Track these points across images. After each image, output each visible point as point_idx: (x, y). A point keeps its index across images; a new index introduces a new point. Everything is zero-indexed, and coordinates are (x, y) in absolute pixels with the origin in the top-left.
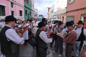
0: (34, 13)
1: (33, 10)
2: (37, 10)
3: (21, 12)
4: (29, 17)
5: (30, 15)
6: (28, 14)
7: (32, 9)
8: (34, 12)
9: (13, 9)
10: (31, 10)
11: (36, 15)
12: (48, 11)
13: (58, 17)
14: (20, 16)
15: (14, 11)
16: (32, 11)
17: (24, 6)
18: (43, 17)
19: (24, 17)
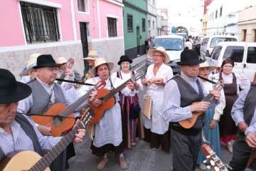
0: (155, 23)
1: (154, 13)
2: (166, 13)
3: (112, 22)
4: (139, 38)
5: (144, 30)
6: (138, 28)
7: (150, 10)
8: (155, 19)
9: (85, 16)
10: (146, 13)
11: (163, 27)
12: (205, 13)
13: (245, 31)
14: (110, 36)
15: (88, 23)
16: (148, 16)
17: (124, 2)
18: (187, 32)
19: (123, 37)
